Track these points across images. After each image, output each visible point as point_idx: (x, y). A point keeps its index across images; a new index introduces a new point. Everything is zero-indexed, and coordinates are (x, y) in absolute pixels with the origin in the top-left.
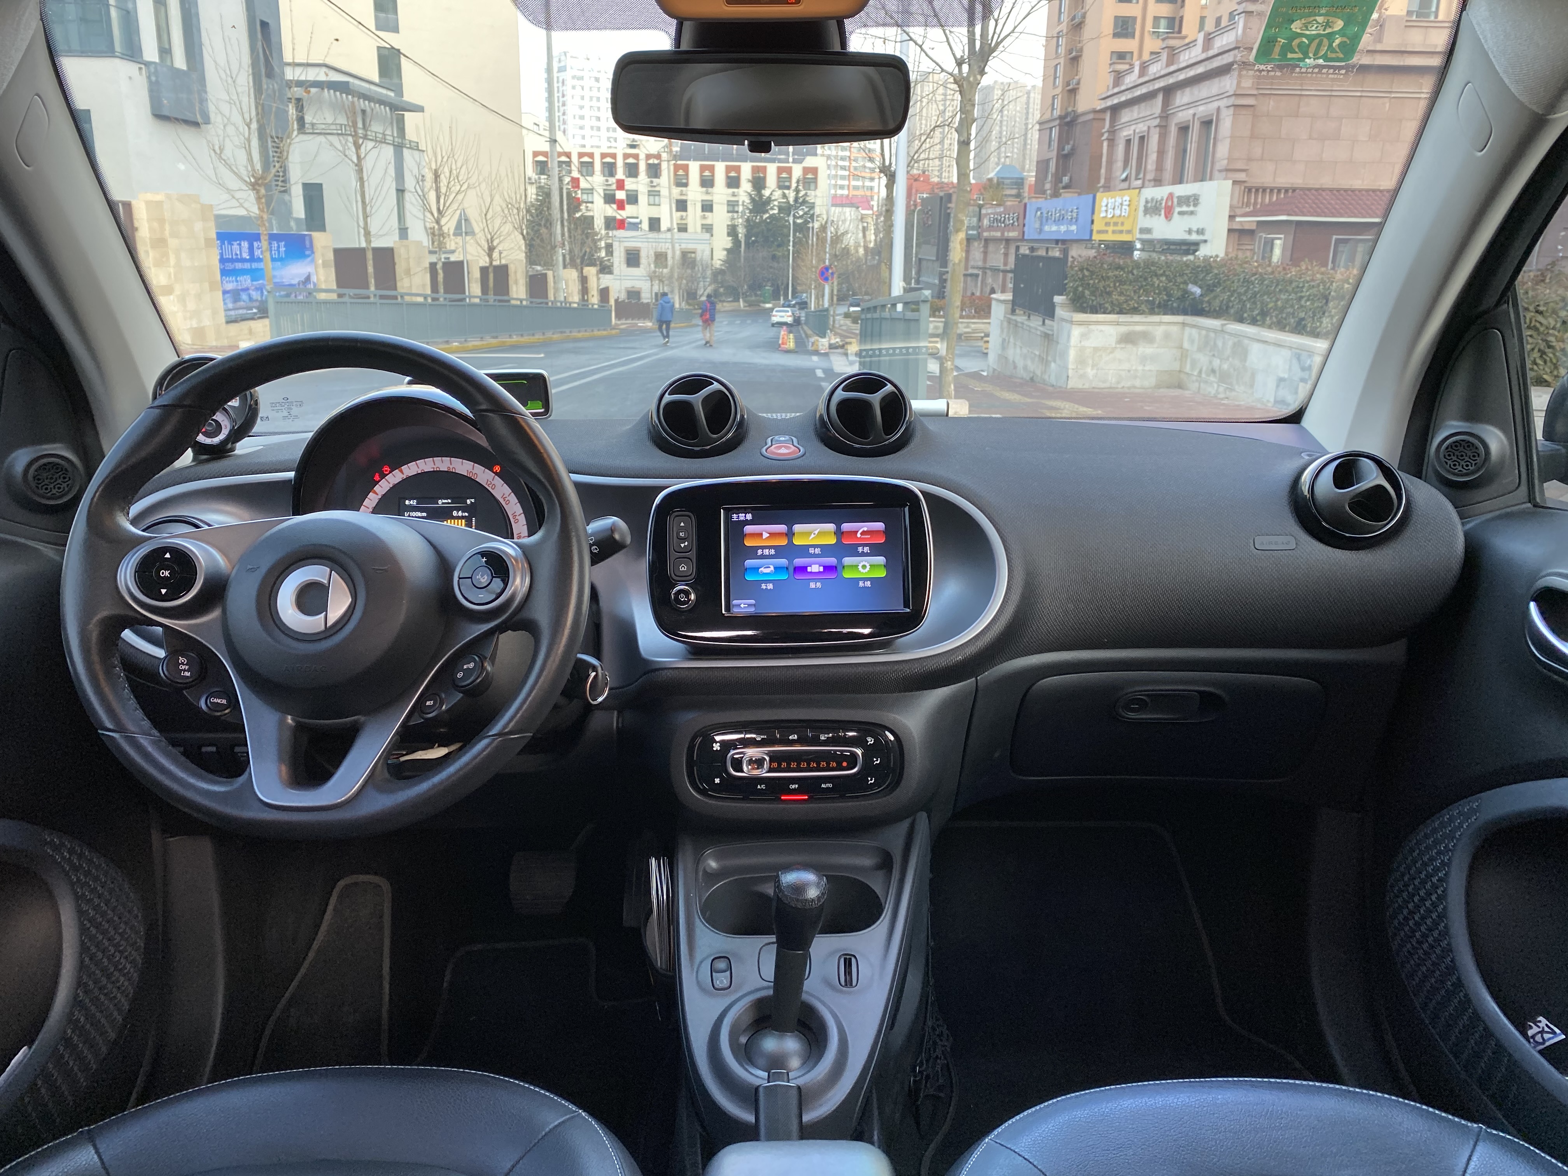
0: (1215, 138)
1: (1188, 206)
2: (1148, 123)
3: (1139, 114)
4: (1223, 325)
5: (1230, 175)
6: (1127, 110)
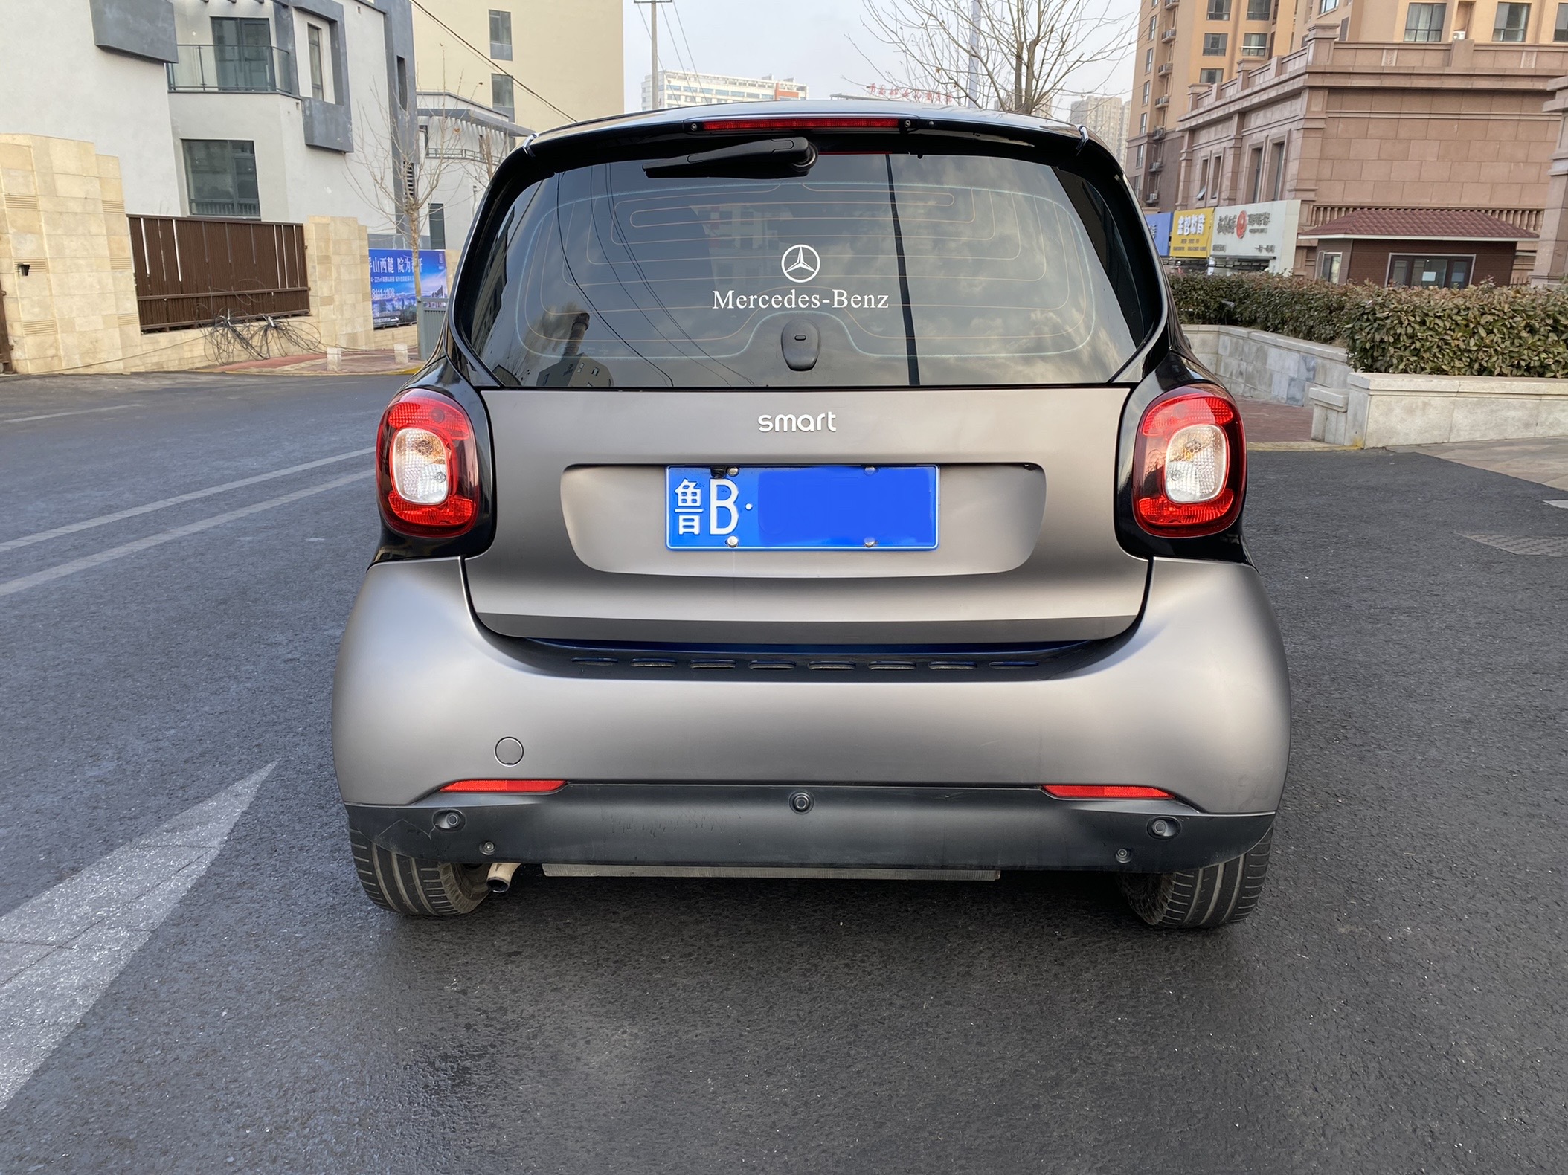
0: (1286, 159)
1: (1259, 224)
2: (1225, 145)
3: (1215, 135)
4: (1249, 333)
5: (1299, 194)
6: (1204, 131)
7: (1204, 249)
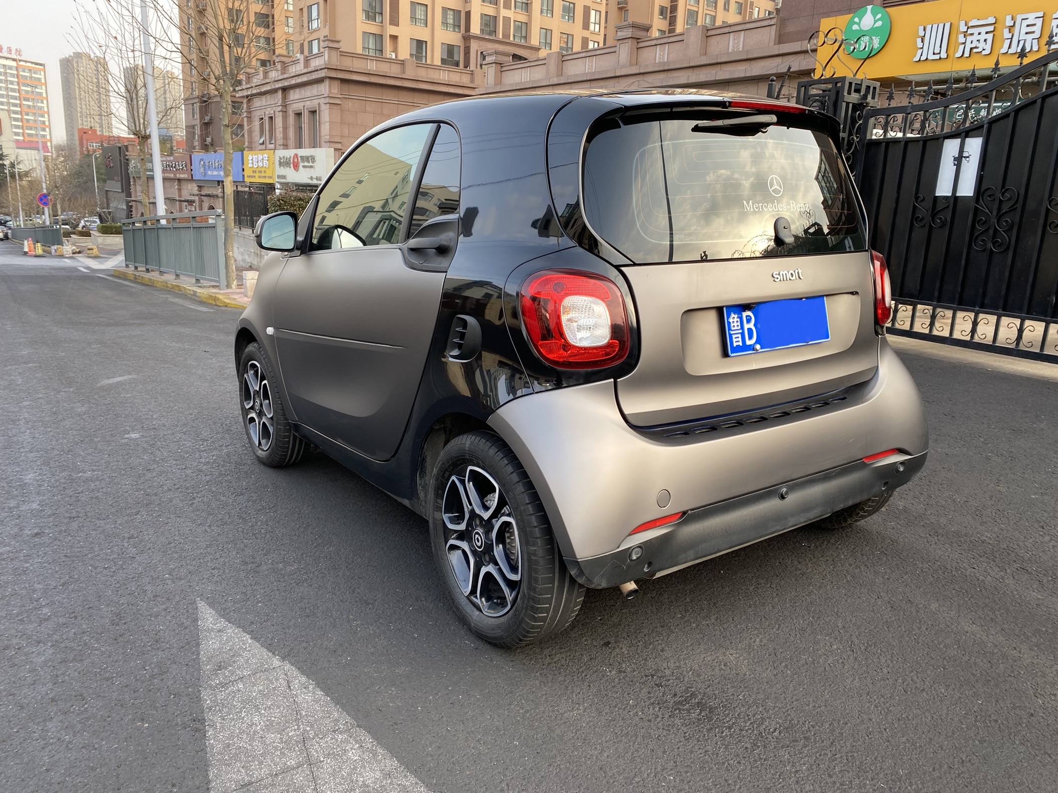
0: (319, 122)
1: (309, 162)
2: (274, 109)
3: (266, 102)
5: (332, 145)
6: (258, 99)
7: (270, 177)
